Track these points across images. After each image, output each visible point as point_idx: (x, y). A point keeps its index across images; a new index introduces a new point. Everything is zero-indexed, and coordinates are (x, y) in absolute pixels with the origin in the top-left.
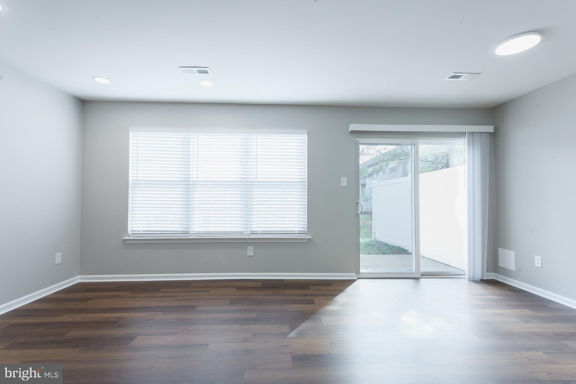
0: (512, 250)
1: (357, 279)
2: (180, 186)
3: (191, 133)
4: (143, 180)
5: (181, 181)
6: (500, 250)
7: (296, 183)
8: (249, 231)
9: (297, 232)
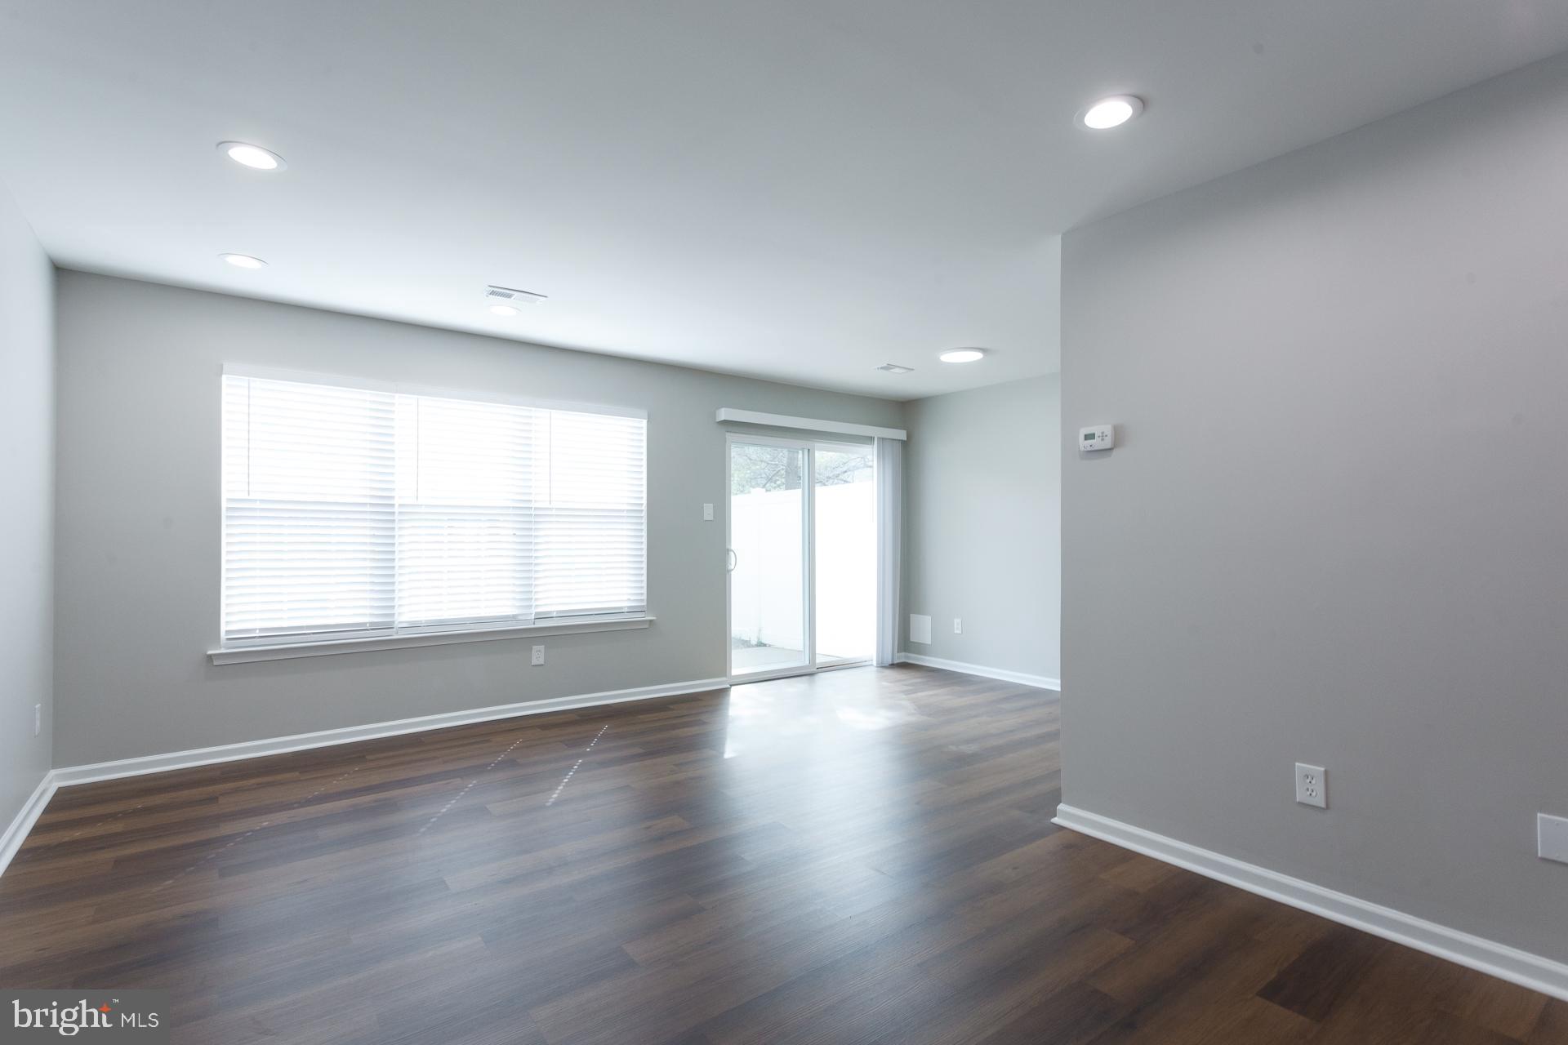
0: (928, 616)
1: (728, 686)
2: (368, 517)
3: (396, 392)
4: (262, 501)
5: (371, 504)
6: (913, 617)
7: (625, 514)
8: (531, 614)
9: (626, 610)
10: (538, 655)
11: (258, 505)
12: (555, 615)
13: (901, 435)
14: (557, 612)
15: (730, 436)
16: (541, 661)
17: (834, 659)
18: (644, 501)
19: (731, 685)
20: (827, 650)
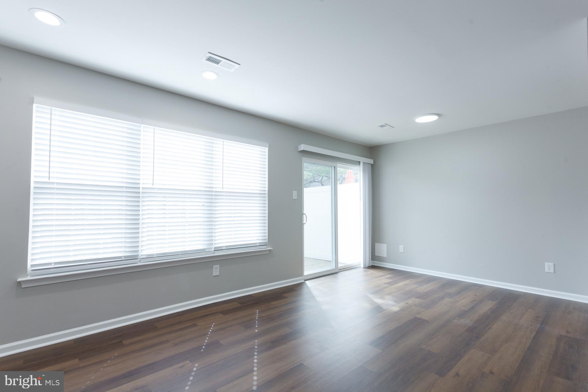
0: (384, 244)
1: (304, 281)
2: (124, 194)
3: (142, 123)
4: (58, 183)
5: (126, 187)
6: (377, 245)
7: (257, 195)
8: (212, 248)
9: (258, 245)
10: (216, 270)
11: (55, 186)
12: (224, 248)
13: (371, 161)
14: (226, 246)
15: (304, 159)
16: (218, 274)
17: (345, 265)
18: (267, 189)
19: (305, 280)
20: (343, 261)
